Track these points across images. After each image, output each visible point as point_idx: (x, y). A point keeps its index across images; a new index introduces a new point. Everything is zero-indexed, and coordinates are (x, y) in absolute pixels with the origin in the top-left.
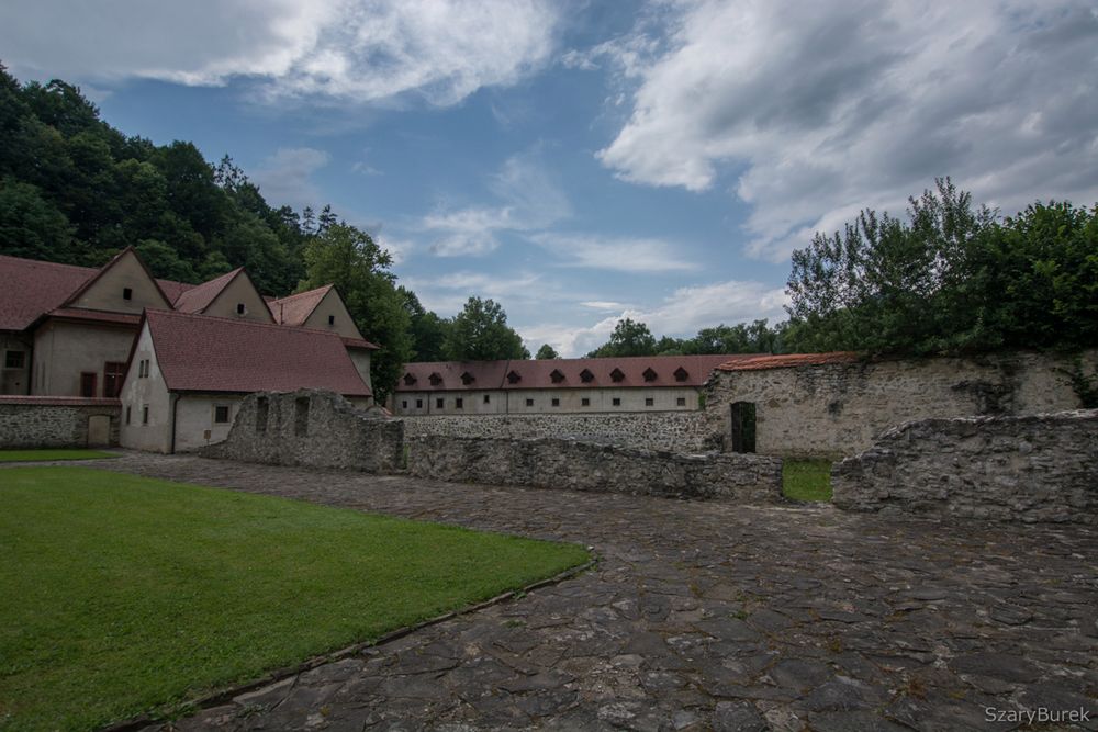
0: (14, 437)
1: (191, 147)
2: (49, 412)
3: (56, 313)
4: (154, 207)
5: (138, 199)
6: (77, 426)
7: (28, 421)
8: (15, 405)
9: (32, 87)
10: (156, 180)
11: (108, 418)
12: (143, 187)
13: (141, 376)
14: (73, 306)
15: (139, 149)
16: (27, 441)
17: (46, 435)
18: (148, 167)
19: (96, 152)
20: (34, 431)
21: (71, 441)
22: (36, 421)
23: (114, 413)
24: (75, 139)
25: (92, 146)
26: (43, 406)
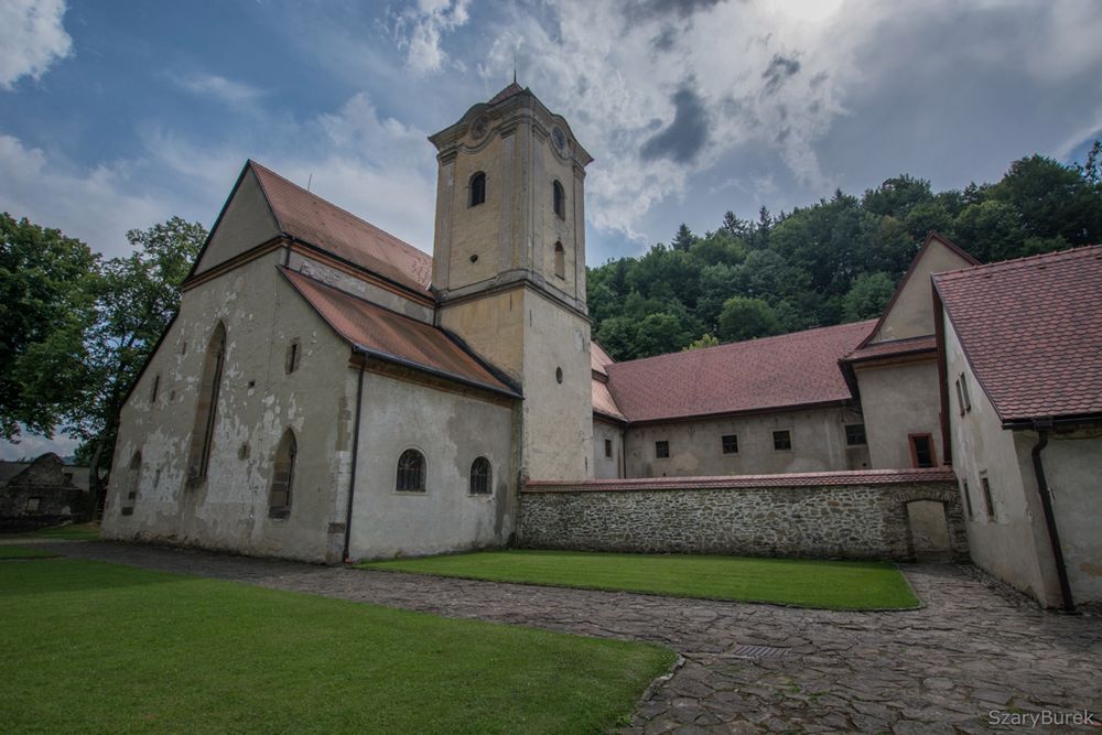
0: (800, 538)
1: (1037, 159)
2: (839, 497)
3: (855, 357)
4: (1010, 242)
5: (989, 242)
6: (887, 520)
7: (814, 513)
8: (793, 488)
9: (868, 196)
10: (1004, 212)
11: (940, 506)
12: (991, 226)
13: (963, 414)
14: (875, 342)
15: (976, 196)
16: (818, 545)
17: (843, 536)
18: (989, 204)
19: (931, 217)
20: (825, 530)
21: (883, 547)
22: (824, 512)
23: (947, 496)
24: (909, 216)
25: (926, 214)
26: (830, 487)
